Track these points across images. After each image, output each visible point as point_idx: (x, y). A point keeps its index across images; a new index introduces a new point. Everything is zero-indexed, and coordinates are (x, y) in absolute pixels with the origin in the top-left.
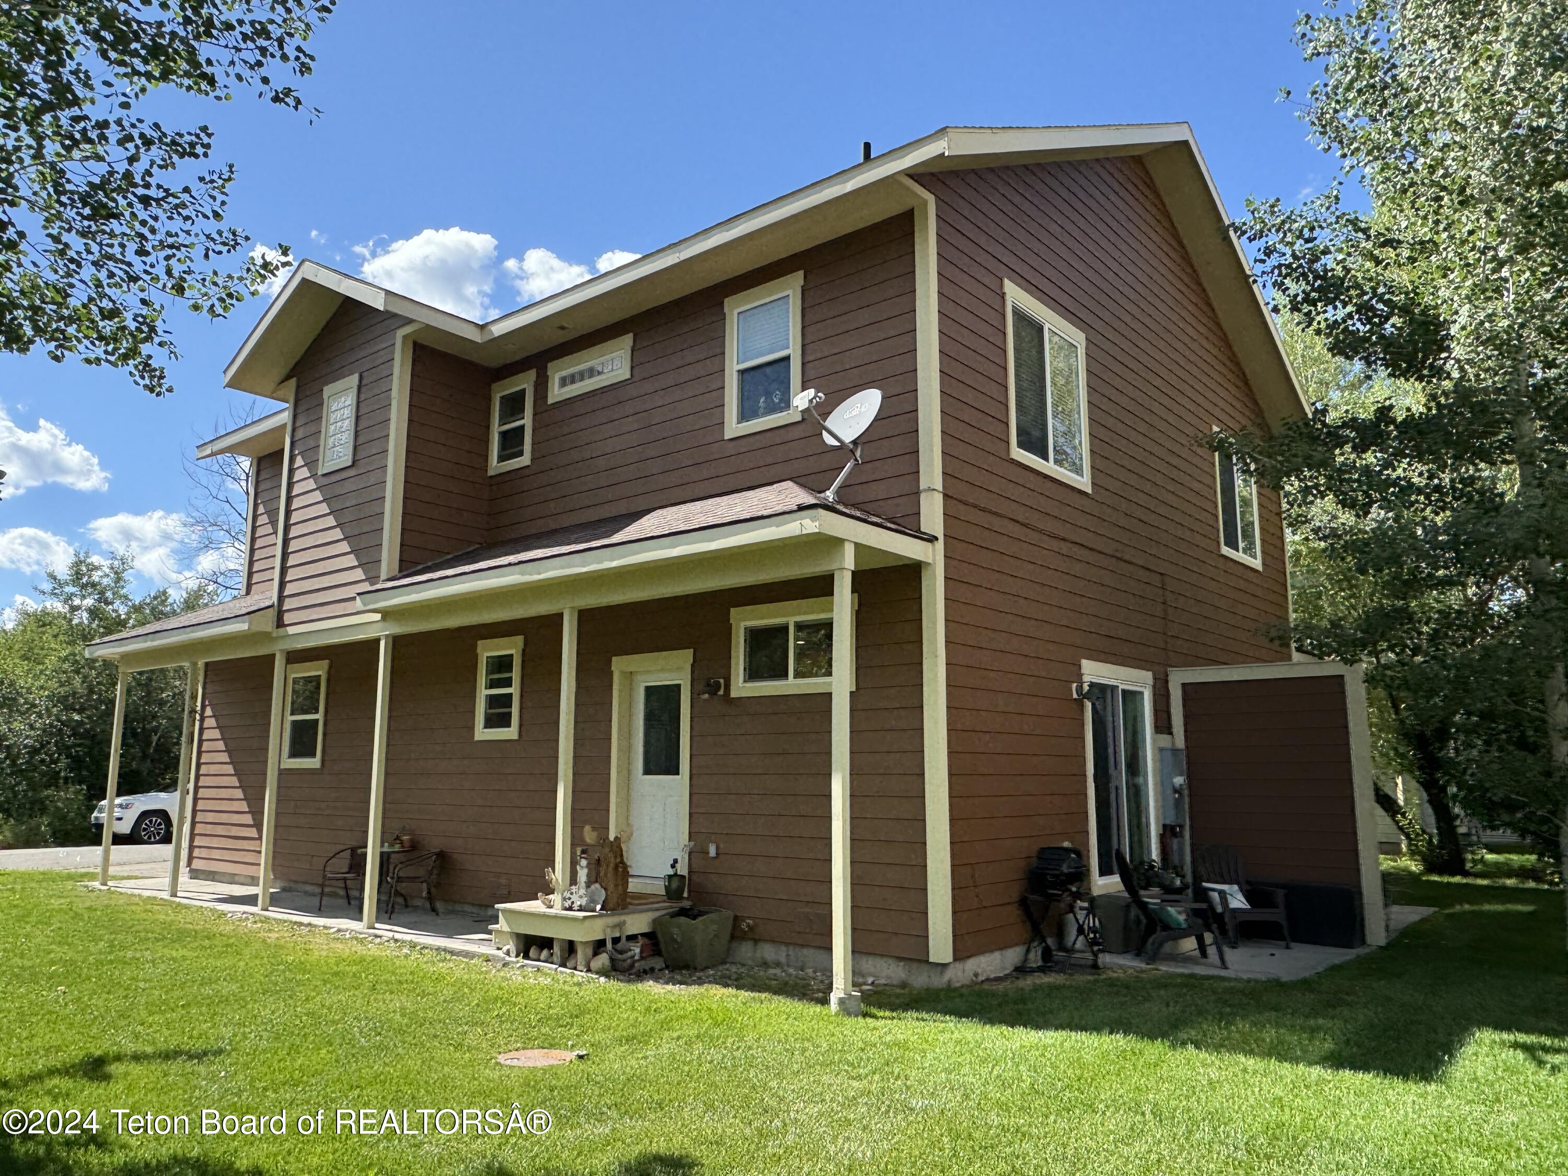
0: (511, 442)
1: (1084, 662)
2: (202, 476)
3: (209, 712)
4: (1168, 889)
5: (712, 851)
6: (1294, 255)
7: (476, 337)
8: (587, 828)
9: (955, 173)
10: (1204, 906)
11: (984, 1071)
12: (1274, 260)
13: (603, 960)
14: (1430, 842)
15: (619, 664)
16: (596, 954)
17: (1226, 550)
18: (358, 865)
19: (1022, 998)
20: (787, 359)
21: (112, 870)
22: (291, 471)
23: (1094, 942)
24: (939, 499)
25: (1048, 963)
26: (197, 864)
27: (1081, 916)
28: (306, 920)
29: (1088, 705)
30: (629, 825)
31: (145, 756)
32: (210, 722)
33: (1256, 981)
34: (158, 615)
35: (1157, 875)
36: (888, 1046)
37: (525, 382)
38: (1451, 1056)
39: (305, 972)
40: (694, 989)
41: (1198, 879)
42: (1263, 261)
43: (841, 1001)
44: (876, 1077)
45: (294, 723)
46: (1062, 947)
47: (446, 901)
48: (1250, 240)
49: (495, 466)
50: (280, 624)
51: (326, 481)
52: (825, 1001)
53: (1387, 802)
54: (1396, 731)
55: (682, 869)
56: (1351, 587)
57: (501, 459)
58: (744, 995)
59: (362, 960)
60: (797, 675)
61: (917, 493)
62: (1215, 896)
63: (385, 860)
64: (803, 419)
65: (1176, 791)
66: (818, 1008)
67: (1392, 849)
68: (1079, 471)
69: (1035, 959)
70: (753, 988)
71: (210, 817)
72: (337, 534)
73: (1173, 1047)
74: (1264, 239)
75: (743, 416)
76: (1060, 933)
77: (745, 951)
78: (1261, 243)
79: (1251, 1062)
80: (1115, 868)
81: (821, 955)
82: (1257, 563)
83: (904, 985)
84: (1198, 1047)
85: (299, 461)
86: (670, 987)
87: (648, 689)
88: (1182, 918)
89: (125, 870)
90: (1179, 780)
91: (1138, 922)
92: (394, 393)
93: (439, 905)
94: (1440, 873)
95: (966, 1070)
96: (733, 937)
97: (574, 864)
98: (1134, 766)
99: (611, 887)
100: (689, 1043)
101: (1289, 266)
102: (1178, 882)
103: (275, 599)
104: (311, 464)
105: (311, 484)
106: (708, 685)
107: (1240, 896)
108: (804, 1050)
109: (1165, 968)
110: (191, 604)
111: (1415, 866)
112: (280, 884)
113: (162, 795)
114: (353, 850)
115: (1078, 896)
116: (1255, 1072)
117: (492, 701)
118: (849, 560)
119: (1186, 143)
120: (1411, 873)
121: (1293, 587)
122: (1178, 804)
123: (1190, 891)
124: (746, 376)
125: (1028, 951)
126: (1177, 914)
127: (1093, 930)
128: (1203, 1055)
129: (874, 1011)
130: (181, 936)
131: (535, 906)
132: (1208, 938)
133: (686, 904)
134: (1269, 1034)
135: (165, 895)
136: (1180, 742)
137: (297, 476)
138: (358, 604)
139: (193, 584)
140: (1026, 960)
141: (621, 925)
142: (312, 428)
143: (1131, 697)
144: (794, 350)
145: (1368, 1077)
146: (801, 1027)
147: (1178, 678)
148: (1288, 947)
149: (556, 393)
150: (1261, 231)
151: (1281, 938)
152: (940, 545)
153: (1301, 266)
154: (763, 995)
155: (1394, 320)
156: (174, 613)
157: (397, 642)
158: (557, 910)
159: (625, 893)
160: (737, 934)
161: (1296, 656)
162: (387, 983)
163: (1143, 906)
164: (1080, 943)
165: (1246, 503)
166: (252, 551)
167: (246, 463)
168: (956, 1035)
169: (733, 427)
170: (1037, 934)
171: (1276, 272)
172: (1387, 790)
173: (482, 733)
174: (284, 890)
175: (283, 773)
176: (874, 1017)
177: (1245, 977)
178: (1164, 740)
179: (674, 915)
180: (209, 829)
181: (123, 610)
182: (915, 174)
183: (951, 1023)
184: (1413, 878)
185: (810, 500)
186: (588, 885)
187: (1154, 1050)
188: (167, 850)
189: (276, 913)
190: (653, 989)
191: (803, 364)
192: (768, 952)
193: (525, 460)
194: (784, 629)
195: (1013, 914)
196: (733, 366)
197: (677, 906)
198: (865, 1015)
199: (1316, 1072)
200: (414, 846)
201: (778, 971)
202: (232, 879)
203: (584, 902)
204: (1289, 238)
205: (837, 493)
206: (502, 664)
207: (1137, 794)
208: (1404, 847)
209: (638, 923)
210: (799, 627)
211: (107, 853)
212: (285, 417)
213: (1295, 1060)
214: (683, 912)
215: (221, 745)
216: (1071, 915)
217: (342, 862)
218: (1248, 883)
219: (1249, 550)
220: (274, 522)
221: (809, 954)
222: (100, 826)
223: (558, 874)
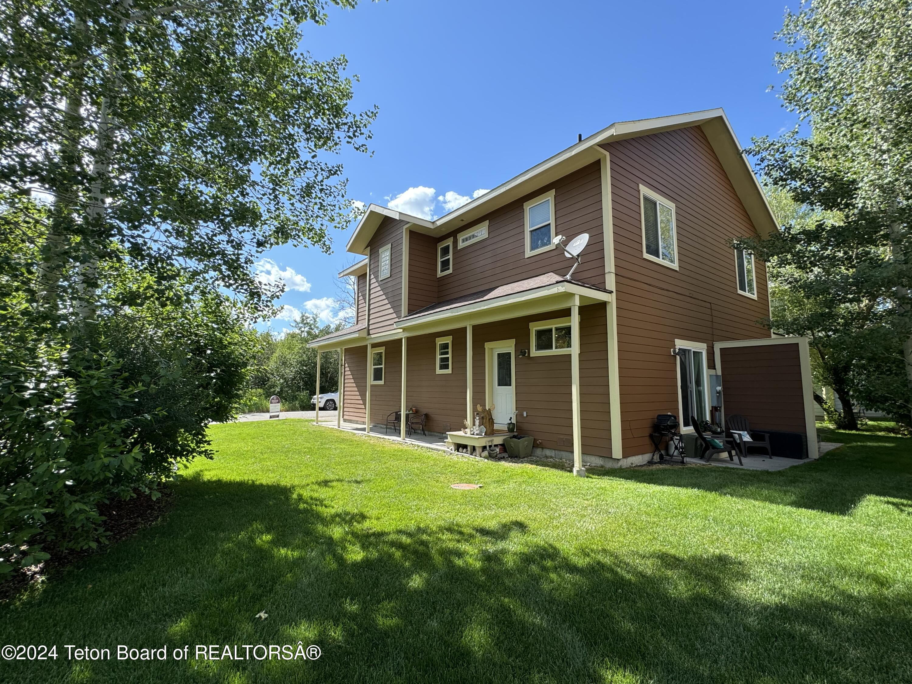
0: (445, 264)
1: (676, 340)
2: (340, 285)
3: (346, 365)
4: (714, 432)
5: (525, 415)
6: (775, 160)
7: (431, 226)
8: (479, 405)
9: (618, 142)
10: (732, 439)
11: (639, 500)
12: (766, 163)
13: (486, 453)
14: (840, 415)
15: (488, 346)
16: (483, 451)
17: (740, 292)
18: (398, 418)
19: (652, 473)
20: (549, 224)
21: (319, 419)
22: (370, 280)
23: (681, 453)
24: (613, 276)
25: (662, 460)
26: (345, 417)
27: (676, 442)
28: (382, 437)
29: (678, 358)
30: (493, 404)
31: (326, 381)
32: (347, 369)
33: (756, 471)
34: (328, 333)
35: (709, 426)
36: (598, 489)
37: (449, 242)
38: (855, 505)
39: (384, 454)
40: (520, 465)
41: (728, 429)
42: (759, 164)
43: (578, 471)
44: (594, 500)
45: (375, 369)
46: (668, 455)
47: (429, 431)
48: (754, 156)
49: (440, 274)
50: (369, 334)
51: (381, 283)
52: (571, 471)
53: (818, 399)
54: (824, 368)
55: (514, 421)
56: (800, 305)
57: (442, 271)
58: (539, 468)
59: (402, 451)
60: (556, 348)
61: (604, 274)
62: (736, 436)
63: (407, 416)
64: (556, 248)
65: (717, 393)
66: (569, 474)
67: (821, 419)
68: (672, 261)
69: (657, 458)
70: (543, 465)
71: (349, 401)
72: (386, 301)
73: (720, 495)
74: (760, 155)
75: (532, 249)
76: (667, 449)
77: (539, 452)
78: (759, 156)
79: (757, 503)
80: (691, 423)
81: (570, 454)
82: (755, 297)
83: (602, 467)
84: (732, 496)
85: (372, 276)
86: (511, 464)
87: (498, 354)
88: (721, 444)
89: (323, 419)
90: (719, 388)
91: (702, 445)
92: (404, 249)
93: (426, 432)
94: (844, 429)
95: (631, 499)
96: (533, 447)
97: (474, 418)
98: (699, 382)
99: (488, 427)
100: (520, 485)
101: (773, 165)
102: (719, 430)
103: (367, 325)
104: (376, 277)
105: (377, 284)
106: (521, 352)
107: (748, 436)
108: (565, 488)
109: (713, 464)
110: (337, 329)
111: (832, 426)
112: (373, 424)
113: (333, 394)
114: (396, 413)
115: (675, 434)
116: (759, 507)
117: (442, 360)
118: (577, 302)
119: (721, 118)
120: (829, 429)
121: (772, 307)
122: (718, 397)
123: (724, 434)
124: (534, 233)
125: (653, 455)
126: (719, 442)
127: (682, 448)
128: (734, 499)
129: (591, 475)
130: (343, 441)
131: (461, 433)
132: (733, 452)
133: (516, 434)
134: (765, 492)
135: (337, 427)
136: (719, 373)
137: (372, 281)
138: (395, 326)
139: (338, 322)
140: (652, 458)
141: (492, 441)
142: (376, 265)
143: (697, 354)
144: (552, 221)
145: (814, 512)
146: (562, 480)
147: (718, 346)
148: (771, 458)
149: (461, 245)
150: (759, 151)
151: (768, 454)
152: (614, 294)
153: (779, 164)
154: (547, 468)
155: (826, 184)
156: (332, 332)
157: (409, 339)
158: (468, 435)
159: (493, 430)
160: (536, 445)
161: (773, 336)
162: (411, 458)
163: (704, 439)
164: (676, 453)
165: (749, 271)
166: (358, 309)
167: (353, 279)
168: (625, 486)
169: (528, 253)
170: (657, 449)
171: (767, 168)
172: (818, 393)
173: (439, 371)
174: (374, 426)
175: (372, 386)
176: (591, 477)
177: (751, 469)
178: (712, 372)
179: (511, 438)
180: (349, 405)
181: (317, 332)
182: (601, 145)
183: (623, 481)
184: (832, 431)
185: (560, 279)
186: (479, 426)
187: (711, 496)
188: (336, 412)
189: (372, 434)
190: (505, 464)
191: (556, 226)
192: (548, 452)
193: (450, 271)
194: (551, 330)
195: (647, 441)
196: (528, 229)
197: (512, 434)
198: (587, 477)
199: (788, 508)
200: (417, 412)
201: (552, 460)
202: (357, 422)
203: (478, 432)
204: (772, 153)
205: (571, 276)
206: (445, 346)
207: (700, 394)
208: (826, 418)
209: (498, 440)
210: (557, 329)
211: (317, 413)
212: (367, 261)
213: (779, 504)
214: (514, 437)
215: (351, 377)
216: (672, 442)
217: (393, 417)
218: (751, 431)
219: (751, 290)
220: (364, 299)
221: (564, 454)
222: (314, 405)
223: (468, 422)
